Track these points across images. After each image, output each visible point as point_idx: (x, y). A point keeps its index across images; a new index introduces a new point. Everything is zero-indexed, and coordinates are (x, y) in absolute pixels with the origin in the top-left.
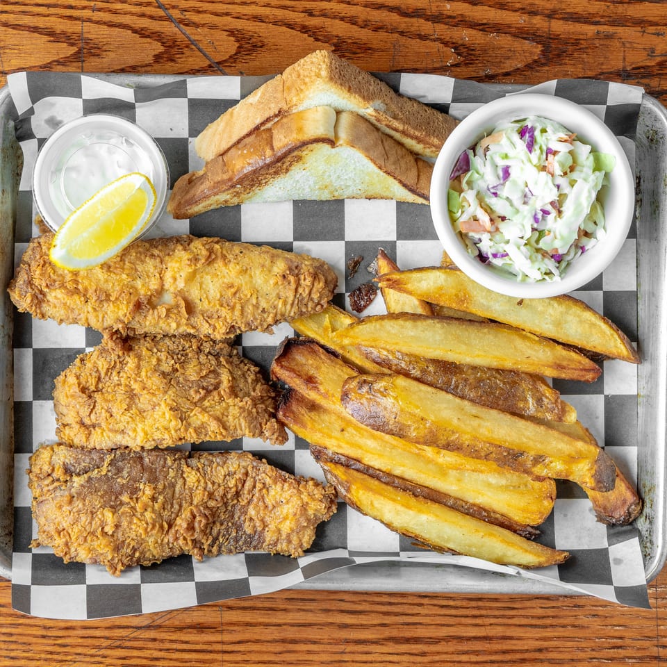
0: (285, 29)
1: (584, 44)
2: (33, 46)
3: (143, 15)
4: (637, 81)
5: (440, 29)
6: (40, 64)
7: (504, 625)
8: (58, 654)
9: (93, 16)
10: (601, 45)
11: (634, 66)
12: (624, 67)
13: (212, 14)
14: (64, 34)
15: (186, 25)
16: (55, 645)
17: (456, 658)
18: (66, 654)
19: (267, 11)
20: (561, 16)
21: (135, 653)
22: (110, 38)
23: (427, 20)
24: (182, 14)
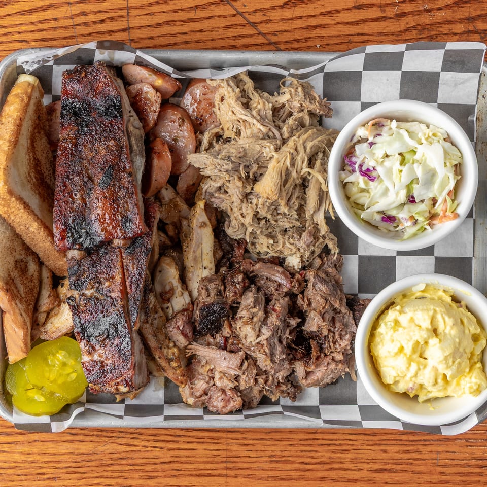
18: (113, 431)
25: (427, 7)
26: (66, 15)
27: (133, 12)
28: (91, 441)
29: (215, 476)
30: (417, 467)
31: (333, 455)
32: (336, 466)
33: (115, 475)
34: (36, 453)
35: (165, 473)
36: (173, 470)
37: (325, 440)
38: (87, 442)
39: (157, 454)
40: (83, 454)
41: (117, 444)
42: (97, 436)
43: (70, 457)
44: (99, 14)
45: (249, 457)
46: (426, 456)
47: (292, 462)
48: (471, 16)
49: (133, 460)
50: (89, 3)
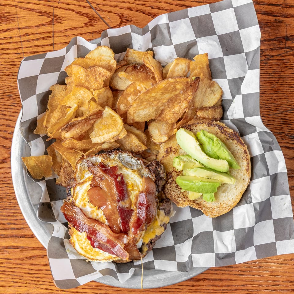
0: (141, 14)
1: (269, 25)
2: (32, 17)
3: (80, 6)
4: (292, 41)
6: (35, 25)
7: (228, 274)
8: (35, 281)
9: (58, 5)
10: (277, 25)
11: (291, 35)
12: (287, 35)
13: (110, 6)
14: (46, 13)
15: (99, 11)
16: (33, 277)
17: (207, 288)
18: (38, 281)
19: (134, 6)
20: (260, 12)
22: (65, 15)
24: (97, 6)
26: (17, 35)
27: (56, 34)
28: (26, 287)
38: (23, 287)
41: (41, 288)
42: (29, 283)
44: (36, 35)
50: (31, 28)
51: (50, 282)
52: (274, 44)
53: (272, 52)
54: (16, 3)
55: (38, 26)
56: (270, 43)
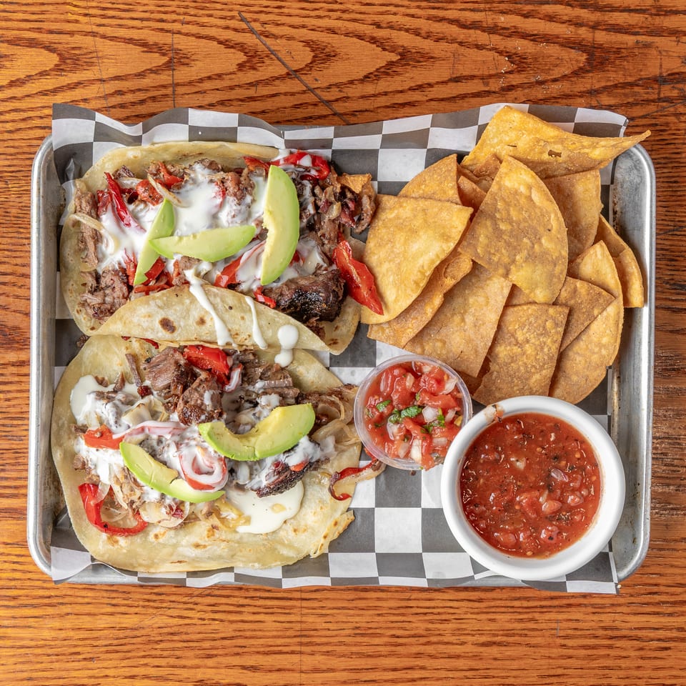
0: (355, 40)
1: (625, 53)
2: (129, 56)
3: (227, 28)
4: (671, 86)
5: (496, 40)
6: (135, 72)
8: (154, 601)
9: (182, 29)
10: (639, 53)
11: (669, 72)
12: (661, 73)
13: (290, 26)
14: (157, 45)
15: (267, 36)
16: (151, 593)
17: (509, 603)
18: (162, 601)
19: (339, 24)
20: (604, 27)
21: (224, 600)
22: (198, 48)
23: (484, 31)
24: (263, 26)
25: (540, 78)
26: (98, 95)
27: (180, 90)
28: (136, 614)
29: (287, 653)
30: (533, 639)
31: (430, 626)
32: (434, 639)
33: (165, 653)
34: (69, 629)
35: (226, 651)
36: (236, 646)
37: (421, 608)
38: (131, 614)
39: (216, 628)
40: (126, 628)
41: (168, 616)
42: (143, 607)
43: (111, 633)
44: (137, 93)
45: (329, 630)
46: (543, 626)
47: (380, 635)
48: (593, 88)
49: (187, 636)
50: (126, 80)
51: (185, 603)
52: (635, 94)
53: (630, 110)
54: (94, 27)
55: (141, 75)
56: (627, 91)
